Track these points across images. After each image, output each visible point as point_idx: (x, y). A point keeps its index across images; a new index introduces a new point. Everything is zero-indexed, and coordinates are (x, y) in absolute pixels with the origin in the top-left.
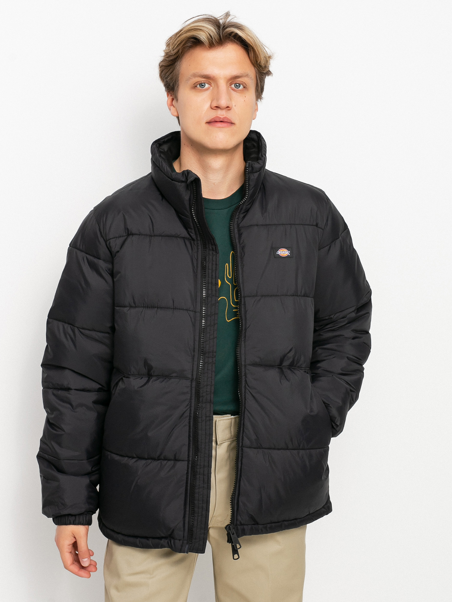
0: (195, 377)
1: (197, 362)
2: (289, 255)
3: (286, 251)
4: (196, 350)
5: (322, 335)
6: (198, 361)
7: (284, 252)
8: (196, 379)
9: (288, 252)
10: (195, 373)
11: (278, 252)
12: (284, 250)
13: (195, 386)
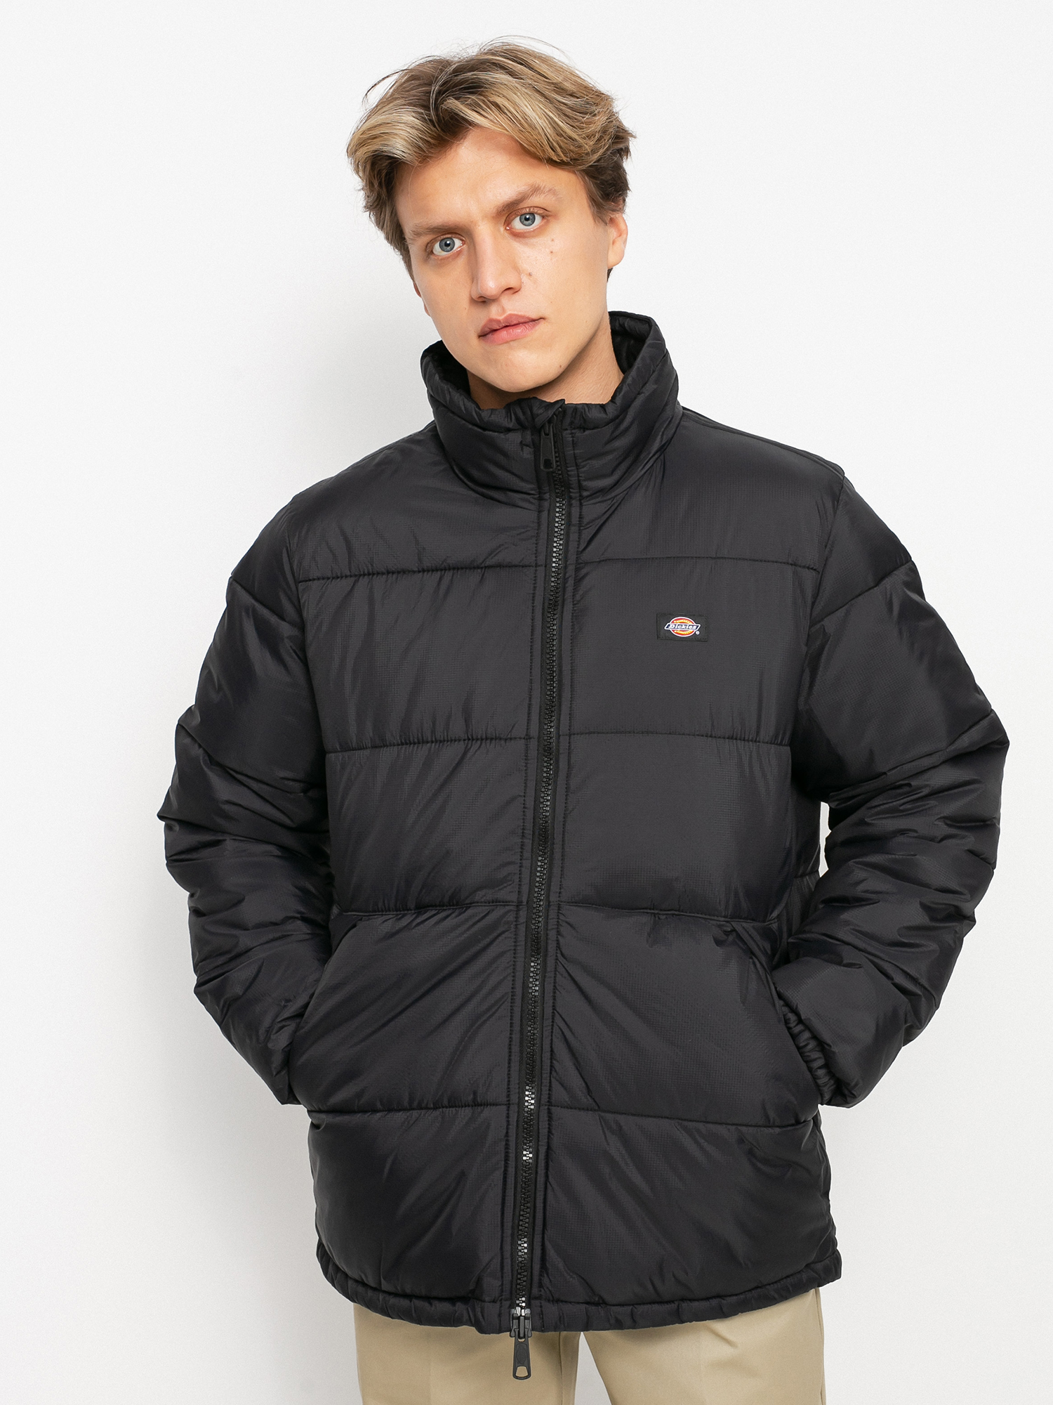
0: (524, 900)
1: (530, 861)
2: (698, 633)
3: (691, 624)
4: (529, 832)
5: (868, 824)
6: (532, 858)
7: (684, 627)
8: (527, 903)
9: (695, 627)
10: (525, 889)
11: (669, 625)
12: (686, 621)
13: (525, 920)
